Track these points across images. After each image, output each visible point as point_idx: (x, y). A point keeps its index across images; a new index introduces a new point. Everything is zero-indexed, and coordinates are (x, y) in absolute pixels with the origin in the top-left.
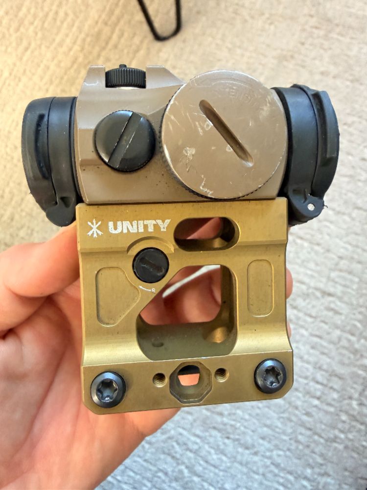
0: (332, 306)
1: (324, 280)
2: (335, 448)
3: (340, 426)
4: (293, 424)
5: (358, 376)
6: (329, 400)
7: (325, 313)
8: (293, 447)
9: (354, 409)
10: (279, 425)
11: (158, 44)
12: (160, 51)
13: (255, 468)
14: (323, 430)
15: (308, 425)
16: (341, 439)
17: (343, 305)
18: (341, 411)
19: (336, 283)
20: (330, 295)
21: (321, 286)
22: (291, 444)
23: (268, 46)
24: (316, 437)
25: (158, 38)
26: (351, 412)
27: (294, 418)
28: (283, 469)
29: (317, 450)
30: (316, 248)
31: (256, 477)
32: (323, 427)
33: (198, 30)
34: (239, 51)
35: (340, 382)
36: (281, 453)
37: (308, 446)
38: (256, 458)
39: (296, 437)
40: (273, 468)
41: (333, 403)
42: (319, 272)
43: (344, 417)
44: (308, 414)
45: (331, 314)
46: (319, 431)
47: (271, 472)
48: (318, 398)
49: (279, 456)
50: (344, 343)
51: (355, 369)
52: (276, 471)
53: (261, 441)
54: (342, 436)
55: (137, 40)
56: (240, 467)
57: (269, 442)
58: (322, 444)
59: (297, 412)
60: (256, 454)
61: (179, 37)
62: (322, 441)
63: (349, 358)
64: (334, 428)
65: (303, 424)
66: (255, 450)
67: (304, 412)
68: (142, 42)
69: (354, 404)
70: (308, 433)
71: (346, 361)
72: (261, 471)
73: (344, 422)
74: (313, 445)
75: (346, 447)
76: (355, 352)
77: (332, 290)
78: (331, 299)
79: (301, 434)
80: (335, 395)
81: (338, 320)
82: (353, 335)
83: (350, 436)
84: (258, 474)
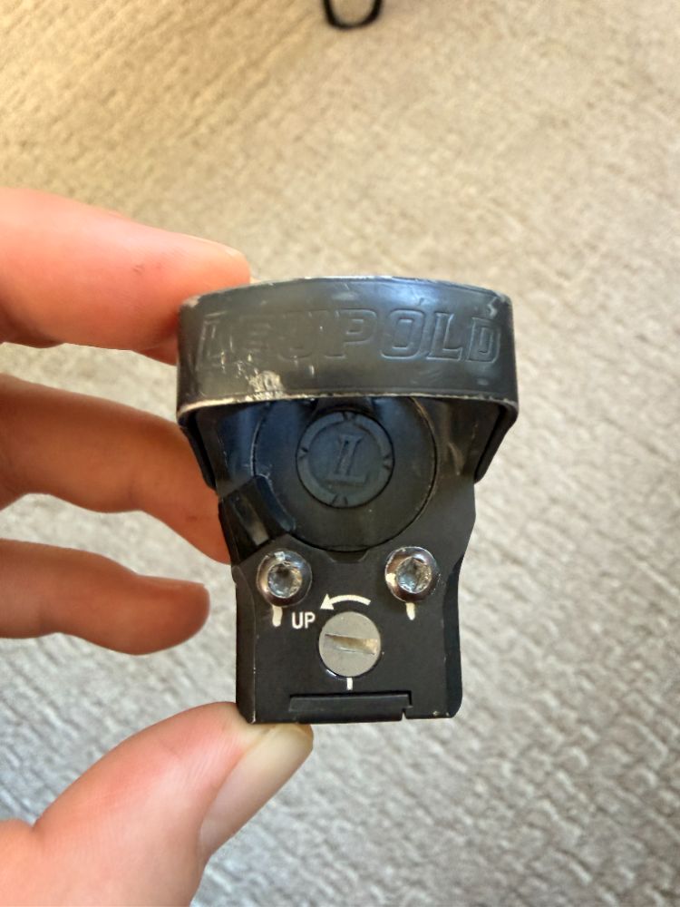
0: (515, 582)
1: (513, 532)
2: (449, 841)
3: (470, 801)
4: (384, 778)
5: (527, 719)
6: (462, 750)
7: (498, 591)
8: (372, 821)
9: (502, 777)
10: (359, 774)
11: (330, 33)
12: (329, 44)
13: (290, 843)
14: (437, 802)
15: (411, 787)
16: (465, 826)
17: (534, 586)
18: (478, 775)
19: (533, 542)
20: (516, 561)
21: (505, 541)
22: (370, 815)
23: (528, 92)
24: (420, 813)
25: (332, 19)
26: (497, 781)
27: (389, 768)
28: (343, 857)
29: (414, 836)
30: (516, 472)
31: (290, 859)
32: (438, 796)
33: (408, 29)
34: (473, 86)
35: (491, 723)
36: (348, 826)
37: (399, 825)
38: (297, 825)
39: (383, 804)
40: (324, 850)
41: (468, 757)
42: (507, 517)
43: (481, 788)
44: (416, 766)
45: (508, 596)
46: (427, 802)
47: (319, 856)
48: (443, 743)
49: (342, 830)
50: (518, 654)
51: (524, 706)
52: (330, 857)
53: (316, 796)
54: (468, 821)
55: (292, 14)
56: (263, 834)
57: (331, 801)
58: (426, 826)
59: (396, 758)
60: (300, 817)
61: (372, 30)
62: (429, 821)
63: (519, 683)
64: (457, 803)
65: (401, 783)
66: (302, 809)
67: (410, 761)
68: (300, 20)
69: (506, 768)
70: (408, 801)
71: (513, 687)
72: (301, 850)
73: (478, 796)
74: (410, 825)
75: (470, 844)
76: (534, 675)
77: (522, 554)
78: (515, 569)
79: (394, 800)
80: (475, 744)
81: (519, 610)
82: (538, 643)
83: (483, 824)
84: (293, 854)
